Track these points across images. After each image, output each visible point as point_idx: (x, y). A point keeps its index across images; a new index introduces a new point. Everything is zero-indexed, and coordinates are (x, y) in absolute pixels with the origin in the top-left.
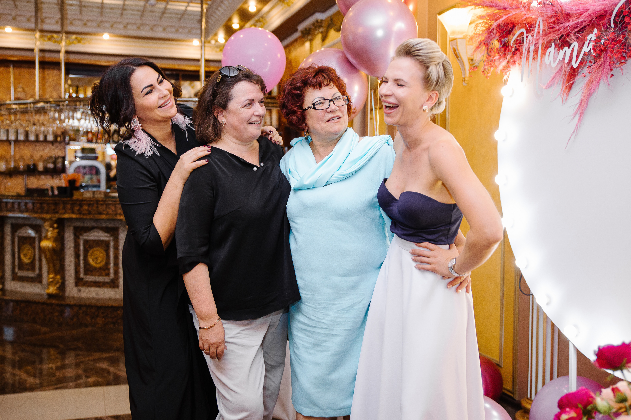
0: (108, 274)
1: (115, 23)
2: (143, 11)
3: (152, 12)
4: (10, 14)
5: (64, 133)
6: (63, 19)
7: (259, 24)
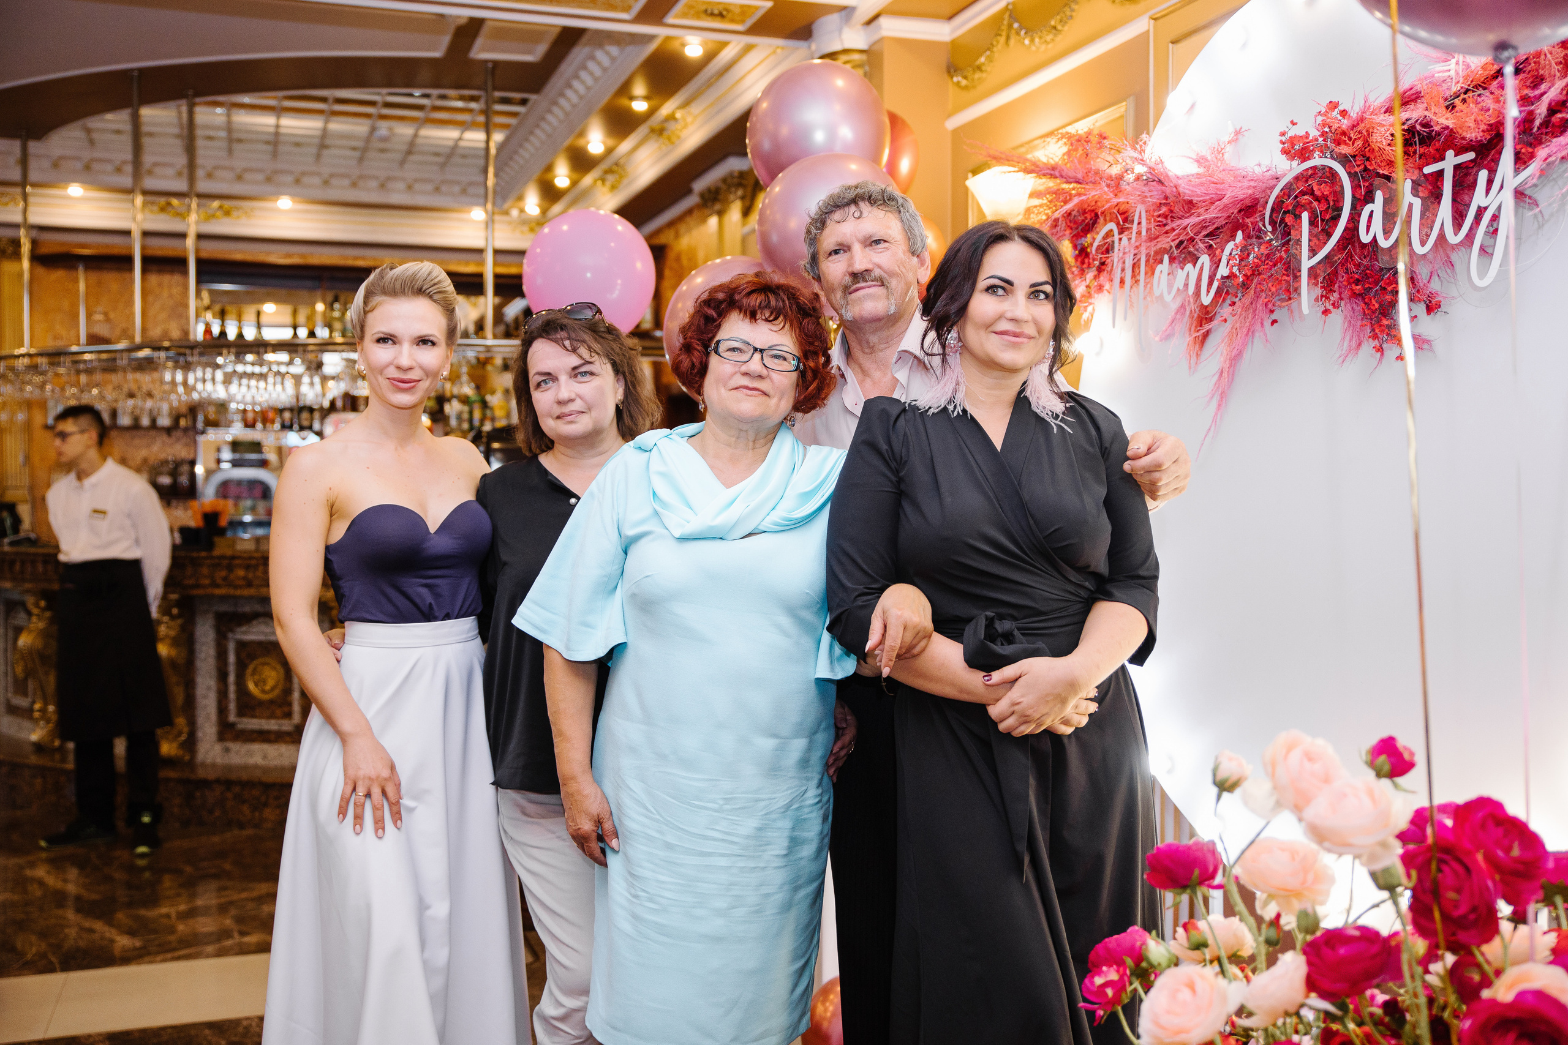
0: (288, 715)
1: (304, 174)
2: (365, 150)
3: (383, 151)
4: (77, 158)
5: (193, 410)
6: (192, 166)
7: (611, 178)
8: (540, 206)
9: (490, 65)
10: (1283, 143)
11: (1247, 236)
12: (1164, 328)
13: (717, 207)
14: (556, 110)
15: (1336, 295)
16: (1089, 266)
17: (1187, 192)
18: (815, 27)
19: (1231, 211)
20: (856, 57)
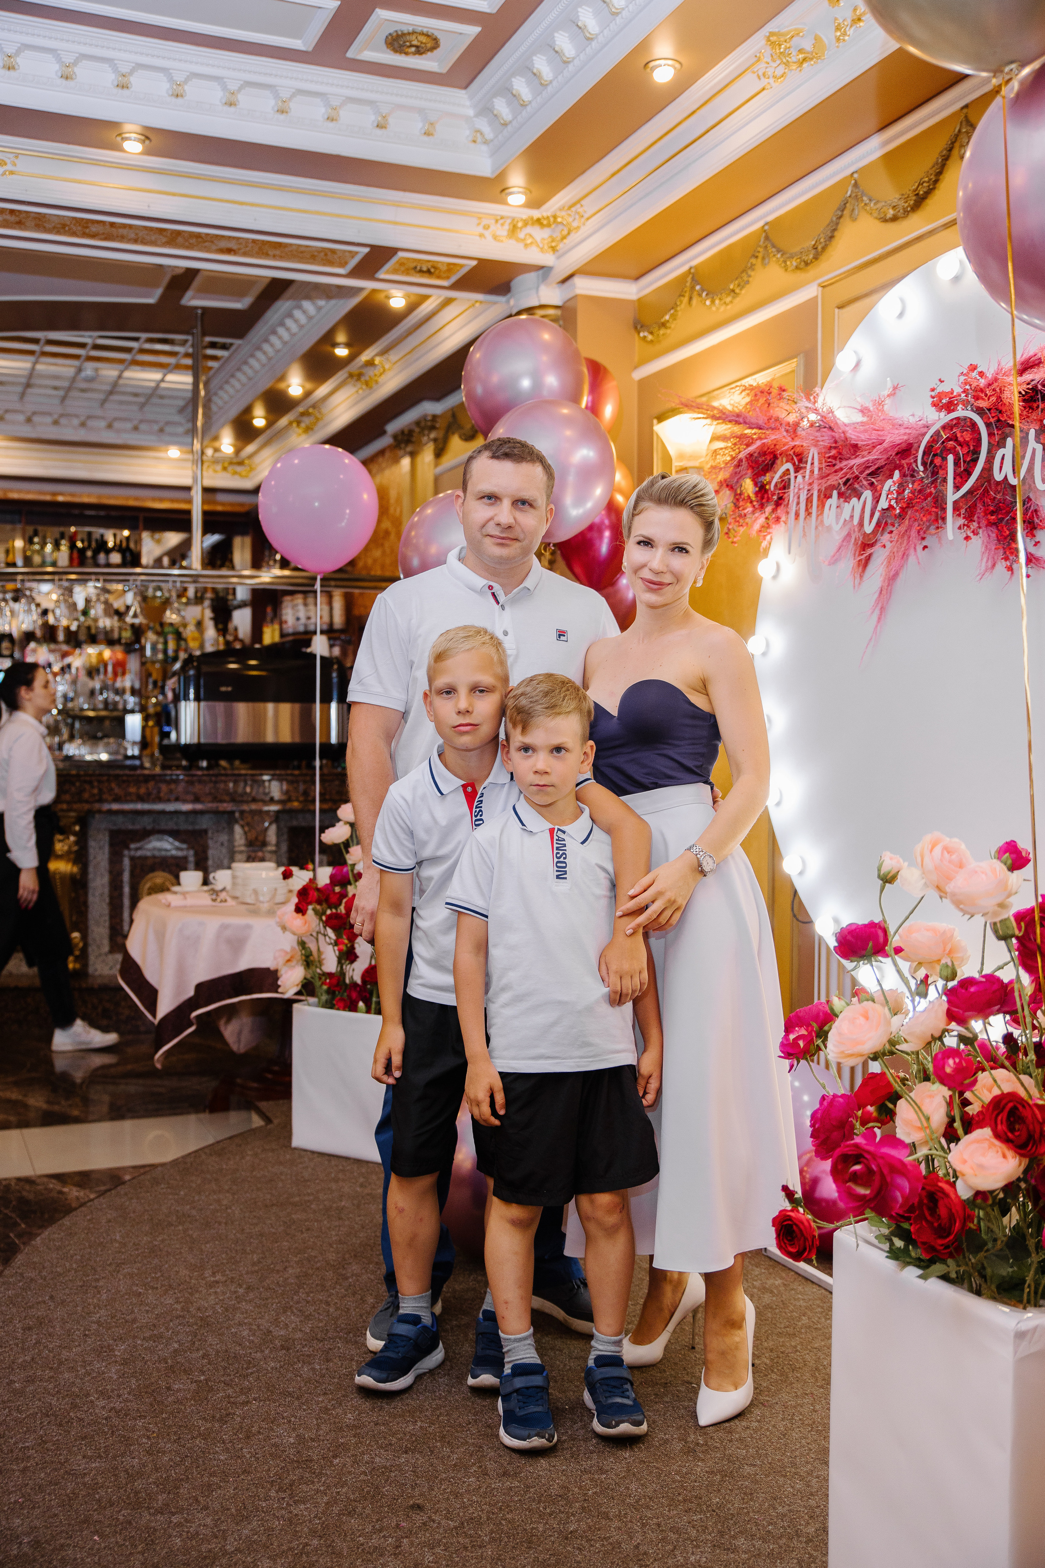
2: (69, 389)
3: (86, 390)
7: (306, 421)
8: (234, 446)
9: (199, 311)
10: (933, 397)
11: (903, 475)
12: (832, 554)
13: (409, 449)
14: (259, 354)
15: (975, 524)
16: (768, 500)
17: (853, 437)
18: (514, 284)
19: (890, 453)
20: (551, 312)
